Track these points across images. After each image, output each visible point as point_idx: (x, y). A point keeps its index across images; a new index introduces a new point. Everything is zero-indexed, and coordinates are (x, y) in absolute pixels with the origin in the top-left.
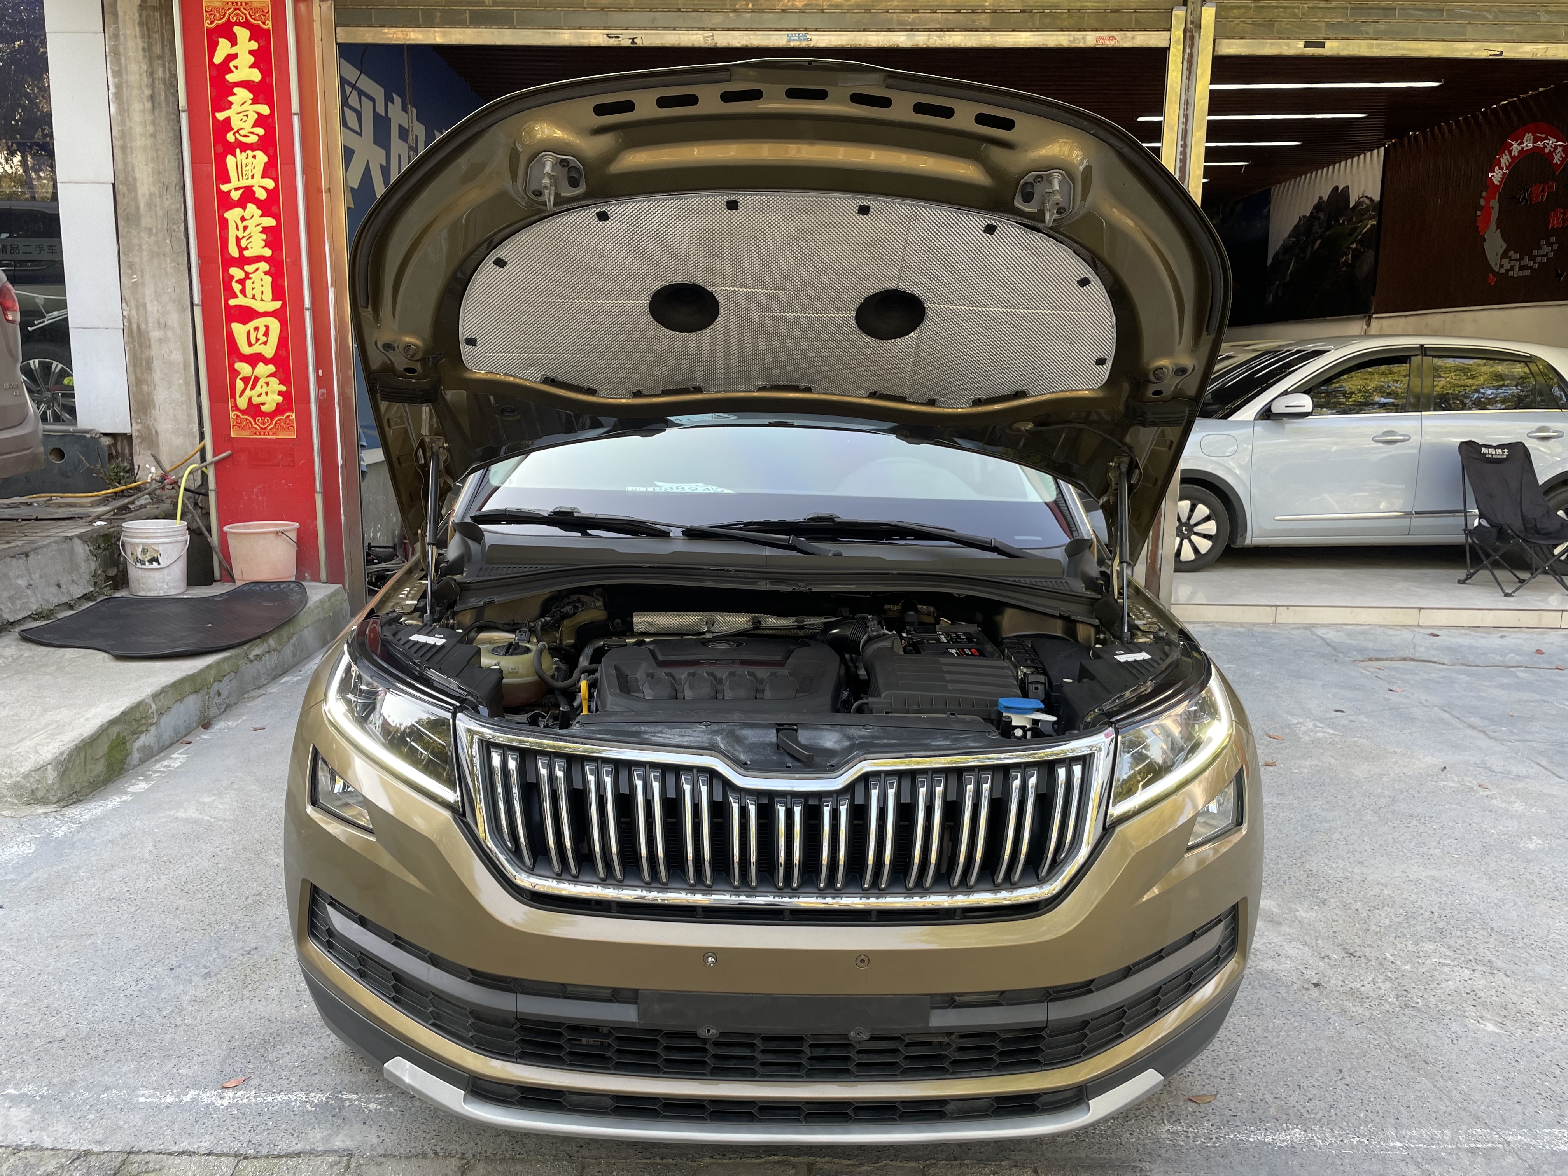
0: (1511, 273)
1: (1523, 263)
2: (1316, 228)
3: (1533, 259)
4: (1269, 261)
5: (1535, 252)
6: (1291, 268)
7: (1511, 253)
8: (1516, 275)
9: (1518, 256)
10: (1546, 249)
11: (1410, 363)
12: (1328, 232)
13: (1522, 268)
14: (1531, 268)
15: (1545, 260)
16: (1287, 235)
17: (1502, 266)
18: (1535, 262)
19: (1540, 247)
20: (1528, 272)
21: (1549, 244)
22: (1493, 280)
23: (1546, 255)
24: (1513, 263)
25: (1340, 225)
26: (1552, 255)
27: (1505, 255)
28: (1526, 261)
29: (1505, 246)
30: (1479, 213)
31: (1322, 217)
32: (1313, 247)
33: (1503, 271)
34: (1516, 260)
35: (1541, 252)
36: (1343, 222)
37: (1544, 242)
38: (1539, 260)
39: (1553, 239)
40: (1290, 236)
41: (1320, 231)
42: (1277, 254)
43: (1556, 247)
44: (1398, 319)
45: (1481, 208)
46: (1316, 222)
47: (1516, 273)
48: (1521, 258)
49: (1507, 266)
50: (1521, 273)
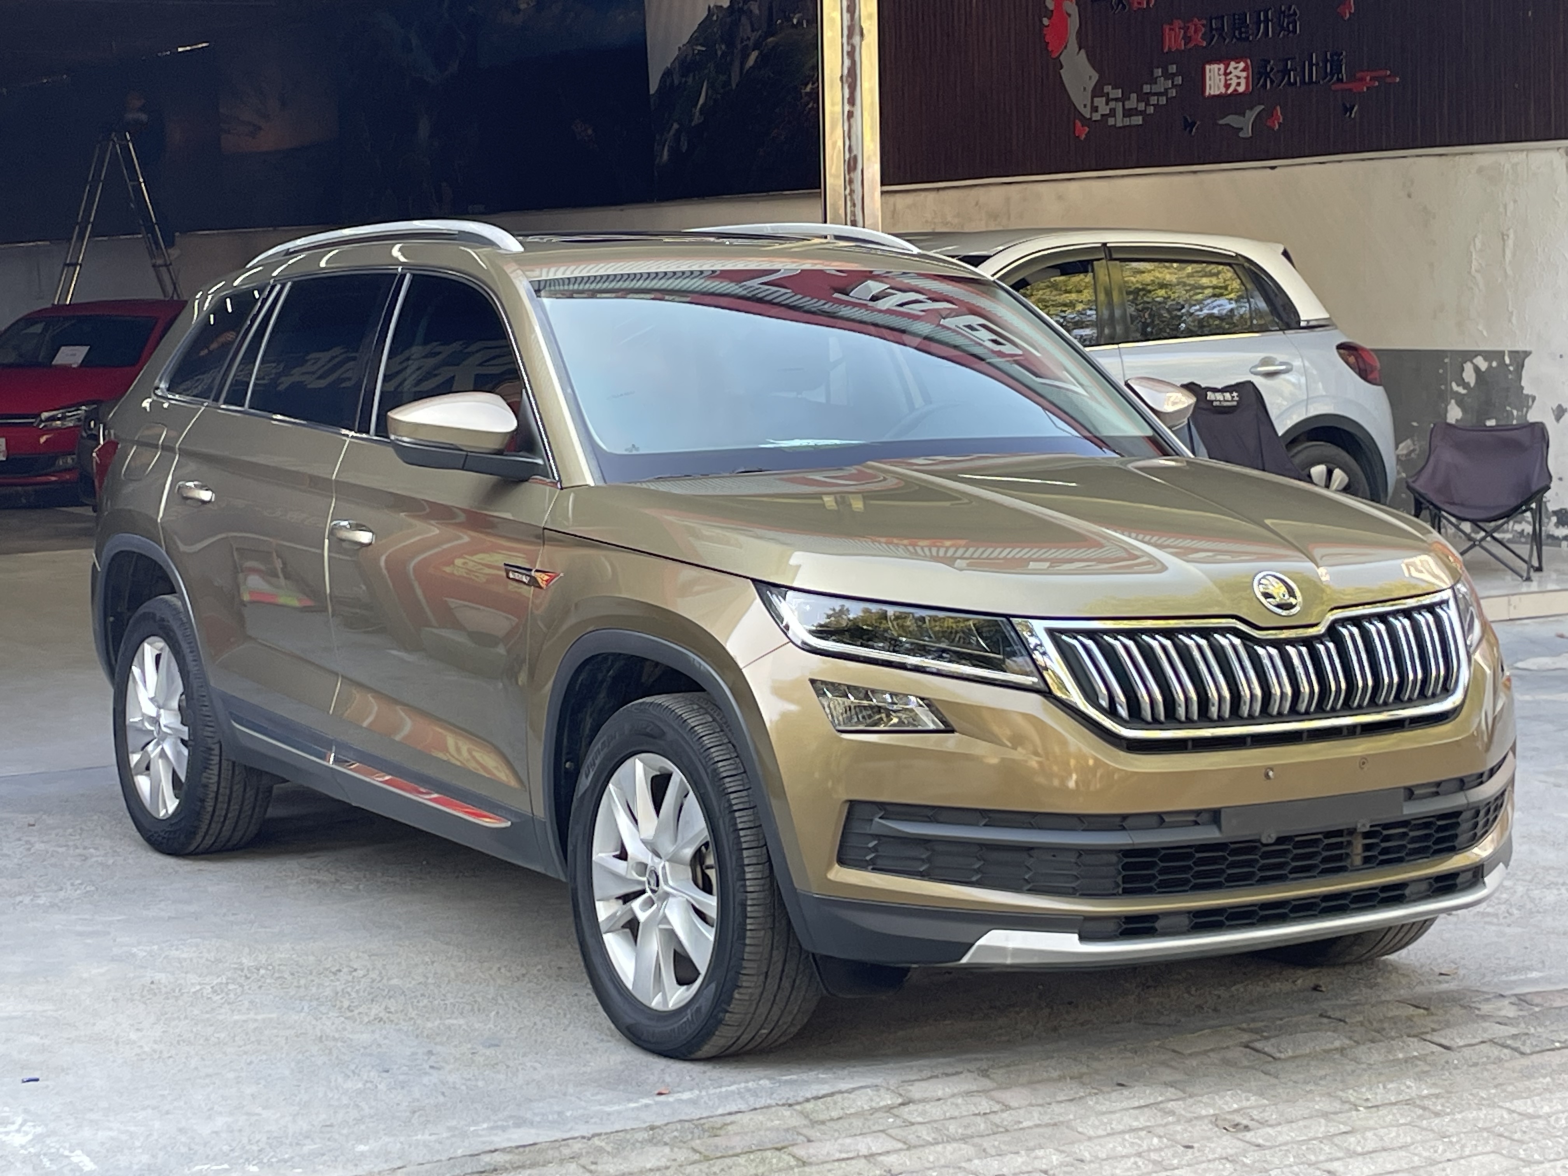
0: (1111, 121)
1: (1129, 105)
2: (745, 30)
3: (1144, 98)
4: (653, 88)
5: (1146, 88)
6: (702, 101)
7: (1108, 89)
8: (1119, 124)
9: (1118, 93)
10: (1163, 84)
11: (1093, 271)
12: (770, 39)
13: (1128, 113)
14: (1141, 113)
15: (1163, 100)
16: (685, 40)
17: (1095, 109)
18: (1147, 104)
19: (1153, 81)
20: (1138, 120)
21: (1167, 75)
22: (1083, 132)
23: (1165, 93)
24: (1112, 104)
25: (794, 26)
26: (1173, 93)
27: (1097, 91)
28: (1132, 102)
29: (1096, 77)
30: (1046, 21)
31: (757, 12)
32: (742, 64)
33: (1097, 117)
34: (1116, 100)
35: (1156, 88)
36: (800, 23)
37: (1158, 72)
38: (1154, 100)
39: (1173, 69)
40: (693, 41)
41: (754, 36)
42: (668, 73)
43: (1179, 80)
44: (923, 194)
45: (1050, 14)
46: (744, 20)
47: (1119, 121)
48: (1124, 98)
49: (1104, 110)
50: (1127, 121)
